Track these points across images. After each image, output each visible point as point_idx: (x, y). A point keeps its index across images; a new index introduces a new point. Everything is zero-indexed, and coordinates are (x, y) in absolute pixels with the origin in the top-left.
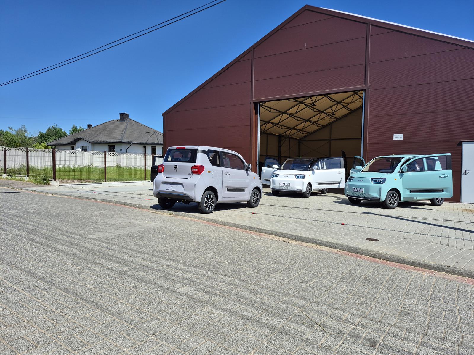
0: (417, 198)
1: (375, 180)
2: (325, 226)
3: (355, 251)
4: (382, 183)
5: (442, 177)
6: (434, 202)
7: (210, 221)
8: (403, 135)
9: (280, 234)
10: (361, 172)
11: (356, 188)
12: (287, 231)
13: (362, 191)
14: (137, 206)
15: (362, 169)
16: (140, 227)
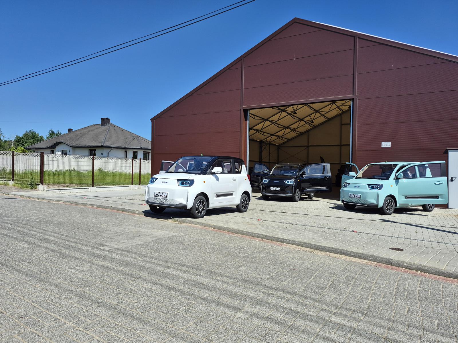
0: (412, 204)
1: (372, 187)
2: (340, 234)
3: (389, 262)
4: (380, 189)
5: (437, 184)
6: (425, 208)
7: (220, 228)
8: (390, 142)
9: (301, 244)
10: (355, 178)
11: (353, 195)
12: (305, 241)
13: (359, 197)
14: (137, 212)
15: (356, 175)
16: (151, 236)
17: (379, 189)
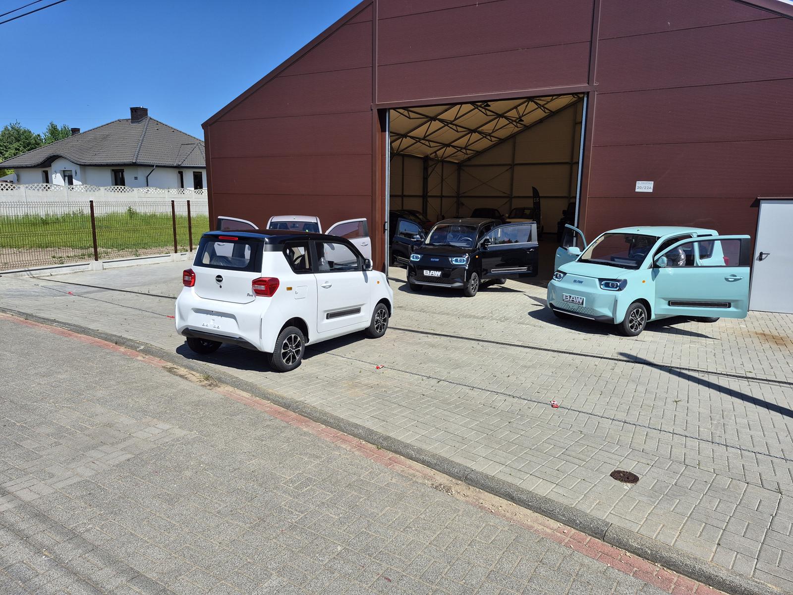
1: (606, 283)
2: (521, 418)
4: (620, 290)
5: (730, 280)
8: (653, 182)
10: (579, 261)
11: (570, 296)
13: (581, 302)
15: (581, 254)
17: (618, 288)
